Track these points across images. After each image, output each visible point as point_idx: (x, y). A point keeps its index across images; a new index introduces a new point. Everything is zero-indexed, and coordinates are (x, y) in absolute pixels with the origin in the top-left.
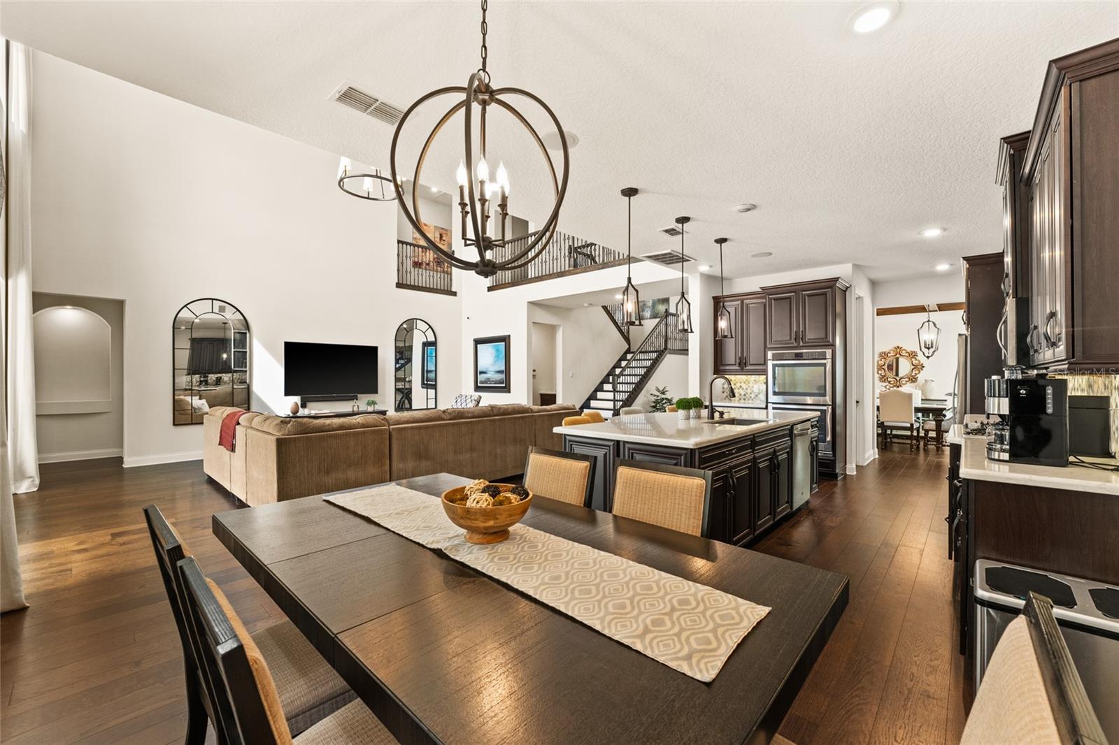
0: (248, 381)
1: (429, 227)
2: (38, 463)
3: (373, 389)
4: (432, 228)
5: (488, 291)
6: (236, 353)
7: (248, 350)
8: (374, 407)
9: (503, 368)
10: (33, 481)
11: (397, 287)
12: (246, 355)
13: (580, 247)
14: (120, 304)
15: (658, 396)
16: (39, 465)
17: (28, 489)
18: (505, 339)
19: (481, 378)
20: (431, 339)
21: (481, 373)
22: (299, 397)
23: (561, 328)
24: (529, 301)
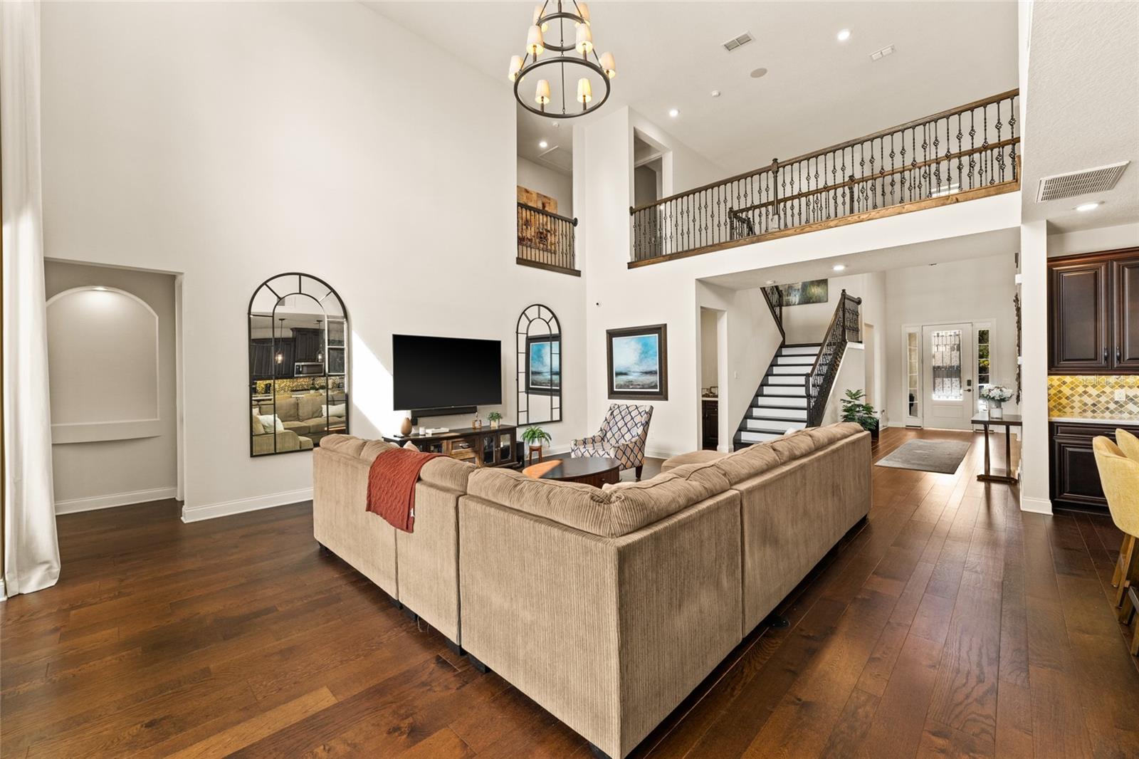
0: (346, 391)
1: (531, 194)
2: (55, 515)
3: (497, 398)
4: (534, 196)
5: (629, 268)
6: (331, 351)
7: (345, 346)
8: (499, 422)
9: (657, 368)
10: (50, 568)
11: (518, 263)
12: (343, 354)
13: (742, 211)
14: (170, 281)
15: (850, 402)
16: (57, 516)
17: (41, 583)
18: (660, 330)
19: (617, 380)
20: (555, 331)
21: (618, 374)
22: (409, 412)
23: (726, 313)
24: (698, 277)
